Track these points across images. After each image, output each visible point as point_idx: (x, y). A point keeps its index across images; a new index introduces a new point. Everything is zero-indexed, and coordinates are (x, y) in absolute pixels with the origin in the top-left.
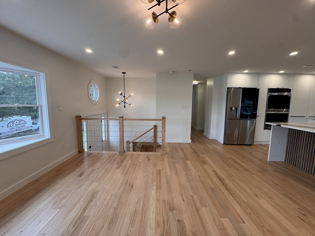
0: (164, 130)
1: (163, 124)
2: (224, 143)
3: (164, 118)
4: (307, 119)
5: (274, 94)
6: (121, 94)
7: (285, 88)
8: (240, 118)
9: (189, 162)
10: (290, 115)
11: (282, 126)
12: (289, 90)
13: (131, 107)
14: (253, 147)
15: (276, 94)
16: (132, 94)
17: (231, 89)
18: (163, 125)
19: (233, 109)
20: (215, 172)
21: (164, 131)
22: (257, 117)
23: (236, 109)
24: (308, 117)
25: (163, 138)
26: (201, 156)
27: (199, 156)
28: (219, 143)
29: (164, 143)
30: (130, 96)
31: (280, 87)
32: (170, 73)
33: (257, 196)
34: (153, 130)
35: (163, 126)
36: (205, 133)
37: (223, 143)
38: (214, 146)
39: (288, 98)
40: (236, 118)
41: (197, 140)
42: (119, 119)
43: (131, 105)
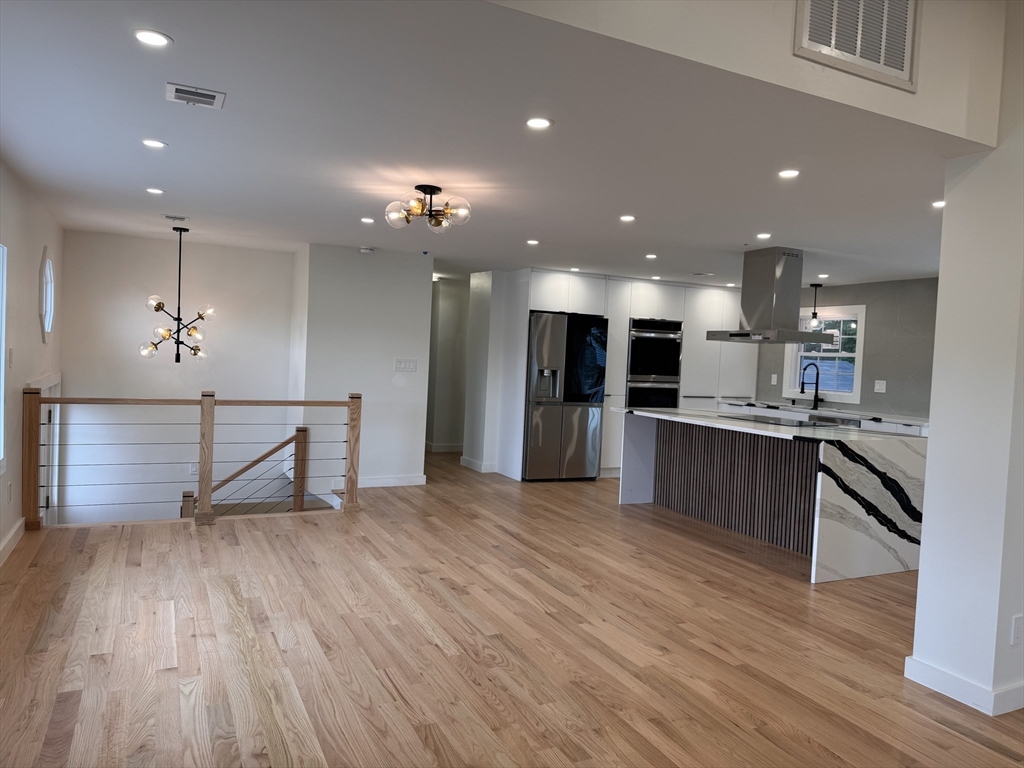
0: (356, 435)
1: (355, 416)
2: (523, 479)
3: (356, 398)
4: (718, 403)
5: (648, 335)
6: (159, 307)
7: (668, 319)
8: (565, 400)
9: (434, 520)
10: (682, 393)
11: (635, 413)
12: (676, 326)
13: (201, 358)
14: (598, 484)
15: (653, 335)
16: (210, 311)
17: (540, 317)
18: (352, 420)
19: (546, 373)
20: (501, 528)
21: (357, 439)
22: (605, 398)
23: (554, 373)
24: (720, 399)
25: (352, 460)
26: (462, 506)
27: (457, 508)
28: (511, 481)
29: (354, 477)
30: (201, 317)
31: (658, 318)
32: (362, 251)
33: (577, 545)
34: (291, 448)
35: (353, 424)
36: (464, 457)
37: (519, 479)
38: (497, 486)
39: (676, 347)
40: (554, 400)
41: (444, 478)
42: (199, 403)
43: (200, 354)
